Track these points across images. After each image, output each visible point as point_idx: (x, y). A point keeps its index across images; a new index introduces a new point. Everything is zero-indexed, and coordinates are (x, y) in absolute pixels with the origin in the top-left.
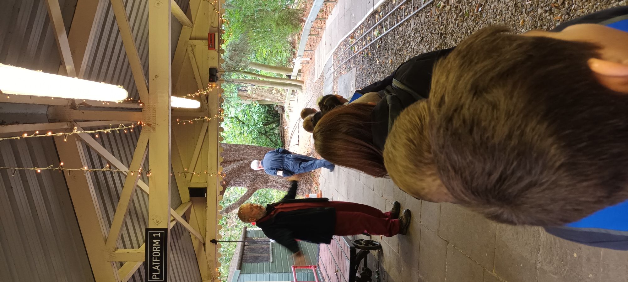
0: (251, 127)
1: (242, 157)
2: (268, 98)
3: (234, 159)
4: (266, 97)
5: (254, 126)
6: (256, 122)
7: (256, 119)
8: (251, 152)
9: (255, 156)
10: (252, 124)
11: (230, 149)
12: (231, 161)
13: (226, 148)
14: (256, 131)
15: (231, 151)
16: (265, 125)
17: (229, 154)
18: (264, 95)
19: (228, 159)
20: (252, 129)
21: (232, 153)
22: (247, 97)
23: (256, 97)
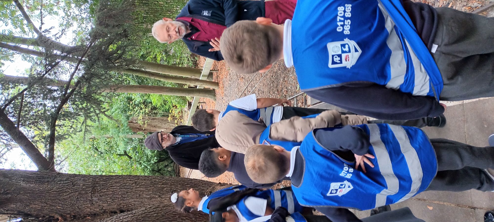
0: (143, 163)
1: (121, 204)
2: (163, 128)
3: (102, 209)
4: (160, 127)
5: (146, 162)
6: (149, 157)
7: (149, 154)
8: (141, 191)
9: (151, 198)
10: (145, 160)
11: (94, 187)
12: (95, 214)
13: (84, 185)
14: (149, 167)
15: (94, 191)
16: (160, 160)
17: (90, 198)
18: (157, 125)
19: (89, 210)
20: (145, 166)
21: (96, 195)
22: (138, 128)
23: (149, 128)
